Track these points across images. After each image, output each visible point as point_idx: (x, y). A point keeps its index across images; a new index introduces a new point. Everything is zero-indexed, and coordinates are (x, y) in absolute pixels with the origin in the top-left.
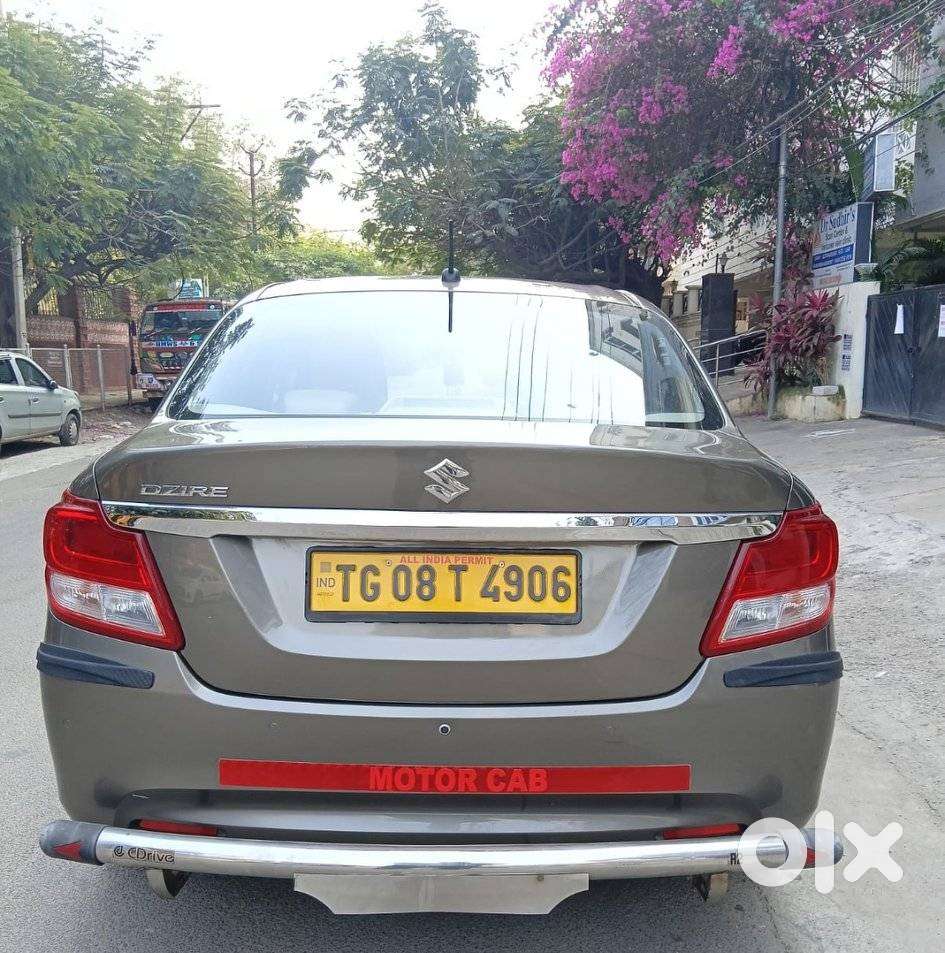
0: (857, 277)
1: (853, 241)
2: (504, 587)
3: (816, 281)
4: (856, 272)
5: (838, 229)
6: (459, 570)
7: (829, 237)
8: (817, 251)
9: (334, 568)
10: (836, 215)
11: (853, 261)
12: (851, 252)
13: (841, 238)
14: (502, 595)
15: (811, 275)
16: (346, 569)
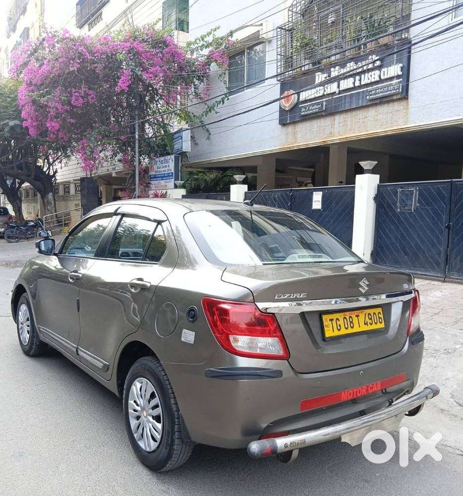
0: (176, 187)
1: (173, 171)
2: (369, 321)
3: (153, 187)
4: (175, 184)
5: (164, 165)
6: (357, 316)
7: (158, 168)
8: (152, 173)
9: (328, 320)
10: (162, 158)
11: (173, 180)
12: (172, 176)
13: (166, 169)
14: (369, 324)
15: (150, 183)
16: (331, 320)
